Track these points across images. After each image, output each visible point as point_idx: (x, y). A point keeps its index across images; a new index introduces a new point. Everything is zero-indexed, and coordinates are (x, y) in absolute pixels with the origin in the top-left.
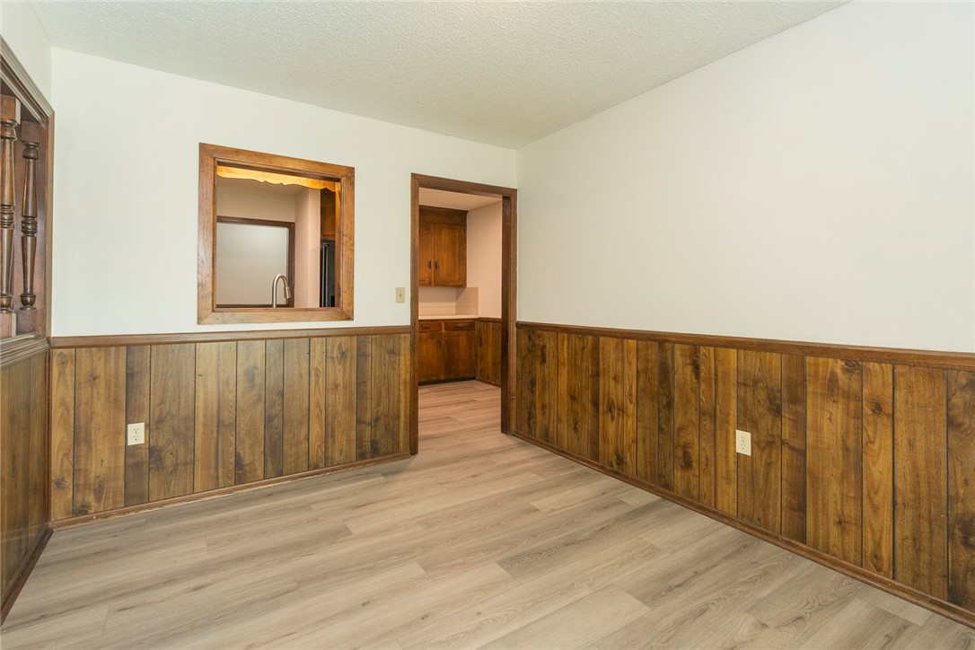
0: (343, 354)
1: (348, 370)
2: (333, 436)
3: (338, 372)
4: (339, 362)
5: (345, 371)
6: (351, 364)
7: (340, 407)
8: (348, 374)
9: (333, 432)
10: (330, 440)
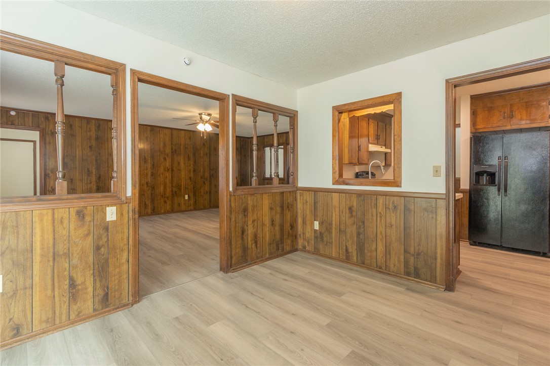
0: (395, 207)
1: (398, 217)
2: (390, 254)
3: (392, 217)
4: (393, 212)
5: (396, 218)
6: (400, 214)
7: (393, 239)
8: (398, 219)
9: (390, 252)
10: (388, 256)
